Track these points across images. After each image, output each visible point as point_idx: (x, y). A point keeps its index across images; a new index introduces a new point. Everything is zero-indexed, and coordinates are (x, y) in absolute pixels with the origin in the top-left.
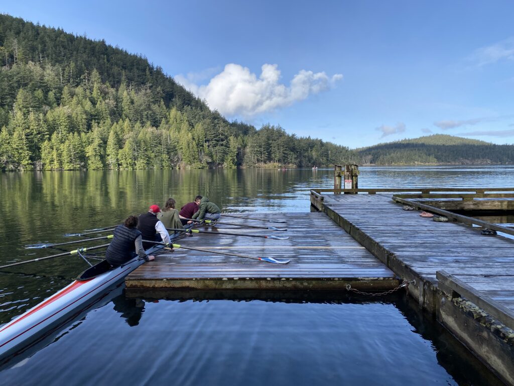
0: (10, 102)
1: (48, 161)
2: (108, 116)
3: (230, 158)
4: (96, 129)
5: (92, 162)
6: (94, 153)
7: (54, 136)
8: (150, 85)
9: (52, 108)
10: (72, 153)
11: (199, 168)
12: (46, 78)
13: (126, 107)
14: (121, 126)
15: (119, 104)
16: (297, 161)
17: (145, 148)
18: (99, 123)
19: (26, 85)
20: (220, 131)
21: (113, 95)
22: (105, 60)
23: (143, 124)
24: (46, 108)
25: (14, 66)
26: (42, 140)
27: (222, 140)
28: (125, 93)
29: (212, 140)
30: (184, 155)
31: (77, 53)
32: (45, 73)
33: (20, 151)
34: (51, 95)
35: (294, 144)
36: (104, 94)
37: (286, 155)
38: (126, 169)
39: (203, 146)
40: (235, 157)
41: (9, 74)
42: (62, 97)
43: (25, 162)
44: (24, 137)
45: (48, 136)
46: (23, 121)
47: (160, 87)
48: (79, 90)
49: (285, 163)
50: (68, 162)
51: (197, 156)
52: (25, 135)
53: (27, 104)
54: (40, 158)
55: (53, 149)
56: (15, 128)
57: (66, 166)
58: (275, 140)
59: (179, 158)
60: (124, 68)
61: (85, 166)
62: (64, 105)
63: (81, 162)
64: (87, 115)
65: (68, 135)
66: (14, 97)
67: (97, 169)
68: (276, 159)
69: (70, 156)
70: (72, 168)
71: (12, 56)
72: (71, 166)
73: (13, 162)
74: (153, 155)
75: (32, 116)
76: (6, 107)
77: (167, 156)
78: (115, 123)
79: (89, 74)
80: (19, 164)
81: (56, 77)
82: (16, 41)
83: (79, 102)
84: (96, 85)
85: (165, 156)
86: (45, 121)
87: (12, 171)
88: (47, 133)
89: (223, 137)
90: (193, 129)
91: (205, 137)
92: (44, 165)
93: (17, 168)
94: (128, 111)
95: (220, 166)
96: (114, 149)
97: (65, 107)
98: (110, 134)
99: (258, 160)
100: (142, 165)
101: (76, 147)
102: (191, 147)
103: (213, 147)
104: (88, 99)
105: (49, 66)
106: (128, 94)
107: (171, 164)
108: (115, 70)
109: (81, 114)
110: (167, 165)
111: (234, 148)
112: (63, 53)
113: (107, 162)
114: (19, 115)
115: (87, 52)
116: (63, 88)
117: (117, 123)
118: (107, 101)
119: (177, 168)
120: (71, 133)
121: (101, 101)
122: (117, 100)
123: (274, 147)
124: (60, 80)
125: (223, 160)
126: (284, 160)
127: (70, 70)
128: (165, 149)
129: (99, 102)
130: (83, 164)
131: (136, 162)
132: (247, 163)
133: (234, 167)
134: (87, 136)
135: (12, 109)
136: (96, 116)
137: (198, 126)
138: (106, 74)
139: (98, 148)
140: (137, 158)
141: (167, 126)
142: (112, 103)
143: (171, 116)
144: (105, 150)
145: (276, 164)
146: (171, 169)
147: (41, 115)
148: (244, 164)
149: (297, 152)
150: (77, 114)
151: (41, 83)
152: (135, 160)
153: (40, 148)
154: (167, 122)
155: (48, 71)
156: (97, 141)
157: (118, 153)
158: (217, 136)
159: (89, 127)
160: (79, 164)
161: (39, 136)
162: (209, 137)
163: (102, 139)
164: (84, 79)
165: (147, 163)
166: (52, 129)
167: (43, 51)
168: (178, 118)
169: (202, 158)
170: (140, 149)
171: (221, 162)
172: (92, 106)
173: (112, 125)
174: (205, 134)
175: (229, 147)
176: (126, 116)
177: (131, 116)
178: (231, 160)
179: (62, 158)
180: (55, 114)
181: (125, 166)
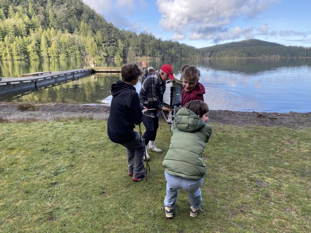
1: (3, 54)
2: (40, 26)
3: (119, 53)
4: (33, 34)
5: (32, 56)
6: (33, 50)
7: (6, 38)
8: (67, 4)
9: (2, 20)
11: (99, 60)
13: (51, 20)
14: (49, 33)
15: (47, 18)
16: (161, 56)
17: (65, 47)
18: (34, 30)
20: (112, 36)
21: (42, 11)
27: (114, 42)
28: (50, 11)
29: (107, 42)
30: (90, 51)
35: (159, 45)
36: (37, 11)
37: (154, 52)
38: (54, 60)
39: (101, 45)
40: (122, 53)
42: (8, 12)
45: (2, 38)
47: (73, 6)
48: (19, 8)
49: (153, 57)
50: (16, 55)
51: (97, 52)
55: (6, 46)
57: (15, 58)
58: (147, 43)
59: (86, 53)
61: (28, 57)
63: (25, 55)
64: (26, 25)
65: (15, 38)
67: (35, 60)
68: (148, 54)
69: (18, 51)
70: (19, 59)
72: (18, 58)
74: (70, 51)
77: (79, 52)
78: (45, 31)
83: (20, 16)
84: (30, 4)
85: (77, 52)
88: (1, 36)
89: (114, 40)
90: (95, 35)
91: (103, 40)
92: (1, 56)
94: (53, 22)
95: (112, 58)
96: (45, 47)
97: (11, 19)
98: (42, 37)
99: (137, 55)
100: (64, 57)
101: (21, 45)
102: (93, 46)
103: (108, 46)
104: (26, 14)
106: (52, 11)
107: (81, 57)
109: (22, 24)
110: (79, 57)
111: (121, 47)
113: (41, 55)
116: (8, 6)
118: (39, 15)
119: (86, 59)
120: (17, 37)
121: (34, 16)
122: (46, 15)
123: (147, 47)
124: (6, 1)
125: (114, 55)
126: (153, 55)
128: (77, 48)
129: (33, 16)
130: (26, 56)
131: (59, 55)
132: (130, 56)
133: (122, 60)
134: (27, 38)
136: (32, 25)
137: (98, 33)
139: (35, 46)
141: (79, 32)
142: (42, 17)
143: (81, 26)
144: (39, 47)
145: (148, 58)
146: (81, 60)
148: (128, 58)
149: (162, 50)
150: (19, 24)
152: (59, 54)
154: (78, 30)
156: (34, 42)
157: (48, 50)
158: (110, 39)
159: (28, 33)
160: (24, 57)
162: (105, 40)
163: (37, 41)
165: (66, 56)
166: (4, 34)
168: (85, 27)
169: (101, 53)
170: (61, 47)
171: (113, 56)
172: (29, 19)
173: (43, 32)
174: (102, 38)
175: (118, 47)
176: (52, 26)
177: (55, 26)
178: (119, 55)
179: (13, 53)
180: (5, 24)
181: (53, 58)
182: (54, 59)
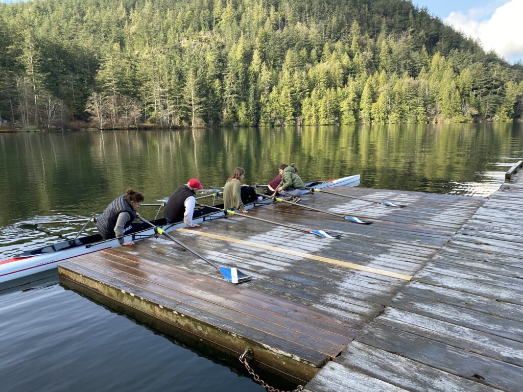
0: (280, 63)
1: (307, 117)
2: (365, 69)
3: (505, 109)
4: (351, 83)
5: (346, 117)
6: (348, 108)
7: (313, 93)
8: (413, 29)
9: (313, 65)
10: (328, 109)
11: (461, 122)
12: (310, 37)
13: (383, 58)
14: (376, 79)
15: (377, 55)
17: (399, 101)
18: (354, 77)
19: (293, 45)
21: (371, 46)
22: (367, 9)
23: (400, 74)
24: (308, 65)
25: (285, 28)
26: (303, 97)
27: (496, 87)
28: (384, 43)
29: (481, 88)
30: (444, 108)
31: (340, 7)
32: (310, 32)
33: (286, 108)
34: (314, 52)
36: (362, 46)
38: (378, 123)
39: (468, 95)
40: (512, 108)
41: (281, 37)
42: (323, 53)
43: (289, 118)
44: (289, 95)
45: (308, 93)
46: (289, 80)
47: (423, 31)
48: (338, 45)
50: (324, 118)
51: (459, 108)
52: (290, 93)
53: (293, 64)
54: (301, 114)
55: (312, 105)
56: (282, 87)
57: (322, 121)
59: (436, 111)
60: (385, 15)
61: (339, 121)
62: (324, 62)
64: (344, 70)
65: (325, 90)
66: (283, 57)
67: (349, 124)
69: (326, 111)
70: (327, 123)
71: (283, 20)
72: (326, 121)
73: (280, 118)
74: (407, 108)
75: (296, 75)
76: (277, 67)
77: (423, 109)
78: (371, 76)
79: (349, 26)
80: (284, 119)
81: (319, 35)
82: (287, 5)
83: (338, 58)
84: (355, 38)
85: (421, 109)
86: (307, 79)
87: (279, 126)
88: (308, 90)
89: (497, 83)
90: (458, 76)
91: (473, 85)
92: (304, 120)
93: (282, 123)
94: (385, 62)
95: (489, 120)
96: (367, 102)
98: (365, 87)
100: (395, 119)
101: (332, 102)
102: (452, 98)
103: (482, 96)
104: (346, 53)
105: (313, 25)
106: (387, 43)
107: (426, 118)
108: (376, 18)
109: (339, 69)
110: (422, 118)
111: (512, 96)
112: (326, 9)
113: (360, 117)
114: (286, 74)
115: (349, 3)
116: (324, 44)
117: (373, 76)
118: (364, 53)
119: (434, 122)
120: (328, 89)
121: (358, 54)
122: (375, 51)
124: (322, 37)
125: (494, 112)
127: (331, 26)
128: (422, 101)
129: (356, 55)
130: (337, 118)
131: (389, 116)
133: (509, 121)
134: (343, 91)
135: (281, 70)
136: (352, 69)
137: (465, 72)
138: (365, 24)
139: (352, 102)
140: (390, 112)
141: (427, 74)
142: (369, 54)
143: (433, 63)
144: (358, 104)
146: (426, 123)
147: (304, 73)
150: (335, 69)
151: (305, 42)
152: (388, 114)
153: (301, 105)
154: (427, 71)
155: (312, 29)
156: (352, 96)
157: (371, 107)
158: (489, 82)
159: (345, 82)
160: (334, 119)
161: (301, 93)
162: (477, 85)
163: (356, 93)
164: (344, 32)
166: (312, 86)
167: (309, 11)
168: (440, 65)
169: (466, 110)
170: (394, 102)
171: (490, 115)
172: (349, 60)
173: (367, 78)
174: (472, 81)
175: (504, 96)
176: (383, 68)
177: (388, 67)
178: (505, 112)
179: (319, 114)
180: (316, 71)
181: (377, 120)
182: (379, 121)
